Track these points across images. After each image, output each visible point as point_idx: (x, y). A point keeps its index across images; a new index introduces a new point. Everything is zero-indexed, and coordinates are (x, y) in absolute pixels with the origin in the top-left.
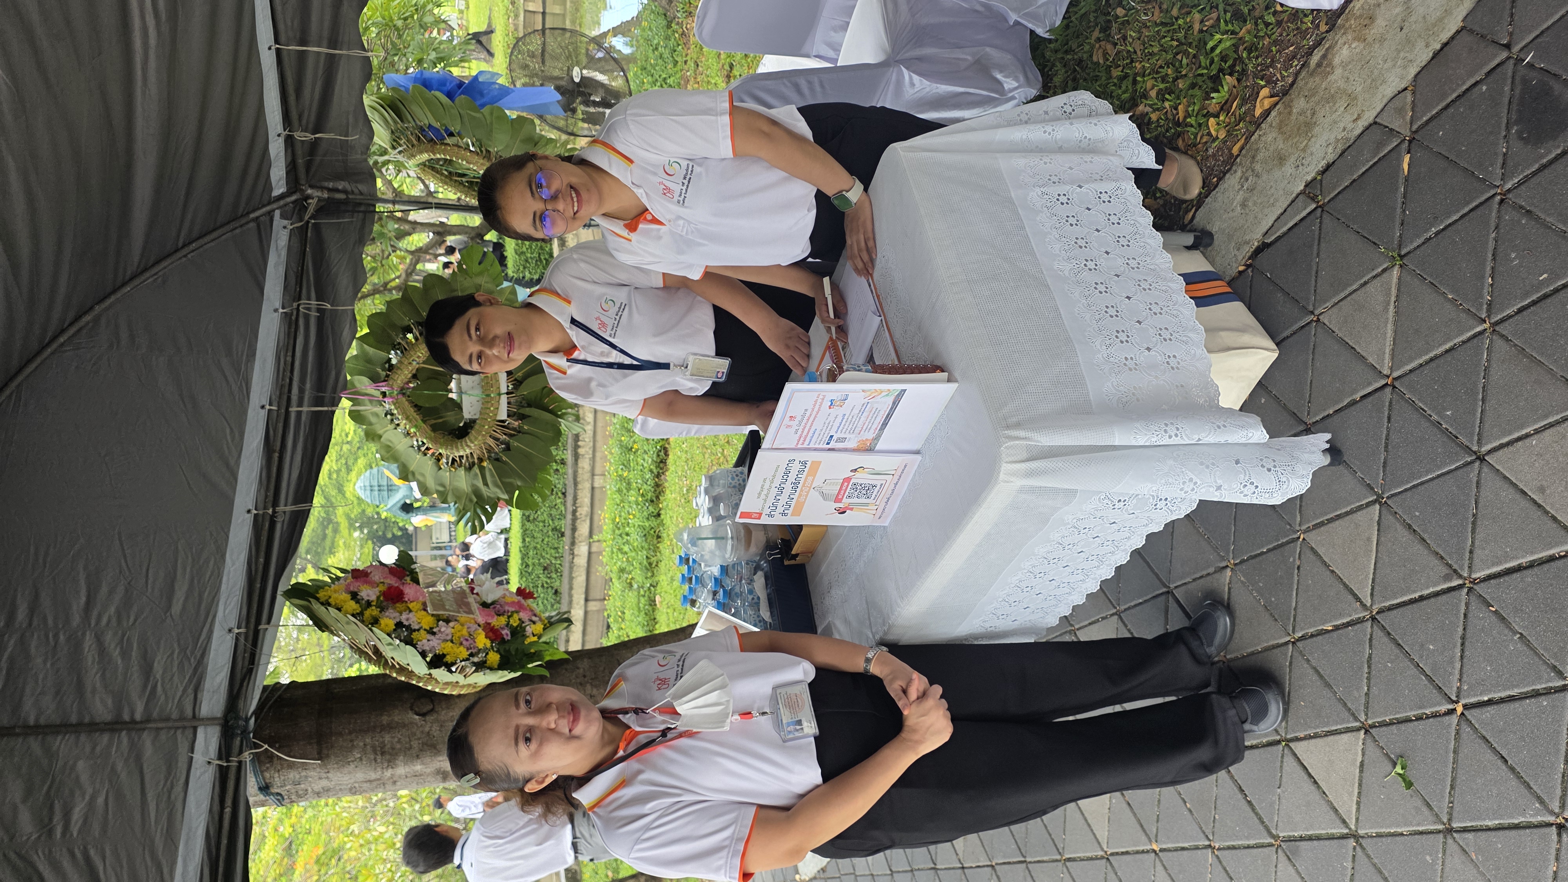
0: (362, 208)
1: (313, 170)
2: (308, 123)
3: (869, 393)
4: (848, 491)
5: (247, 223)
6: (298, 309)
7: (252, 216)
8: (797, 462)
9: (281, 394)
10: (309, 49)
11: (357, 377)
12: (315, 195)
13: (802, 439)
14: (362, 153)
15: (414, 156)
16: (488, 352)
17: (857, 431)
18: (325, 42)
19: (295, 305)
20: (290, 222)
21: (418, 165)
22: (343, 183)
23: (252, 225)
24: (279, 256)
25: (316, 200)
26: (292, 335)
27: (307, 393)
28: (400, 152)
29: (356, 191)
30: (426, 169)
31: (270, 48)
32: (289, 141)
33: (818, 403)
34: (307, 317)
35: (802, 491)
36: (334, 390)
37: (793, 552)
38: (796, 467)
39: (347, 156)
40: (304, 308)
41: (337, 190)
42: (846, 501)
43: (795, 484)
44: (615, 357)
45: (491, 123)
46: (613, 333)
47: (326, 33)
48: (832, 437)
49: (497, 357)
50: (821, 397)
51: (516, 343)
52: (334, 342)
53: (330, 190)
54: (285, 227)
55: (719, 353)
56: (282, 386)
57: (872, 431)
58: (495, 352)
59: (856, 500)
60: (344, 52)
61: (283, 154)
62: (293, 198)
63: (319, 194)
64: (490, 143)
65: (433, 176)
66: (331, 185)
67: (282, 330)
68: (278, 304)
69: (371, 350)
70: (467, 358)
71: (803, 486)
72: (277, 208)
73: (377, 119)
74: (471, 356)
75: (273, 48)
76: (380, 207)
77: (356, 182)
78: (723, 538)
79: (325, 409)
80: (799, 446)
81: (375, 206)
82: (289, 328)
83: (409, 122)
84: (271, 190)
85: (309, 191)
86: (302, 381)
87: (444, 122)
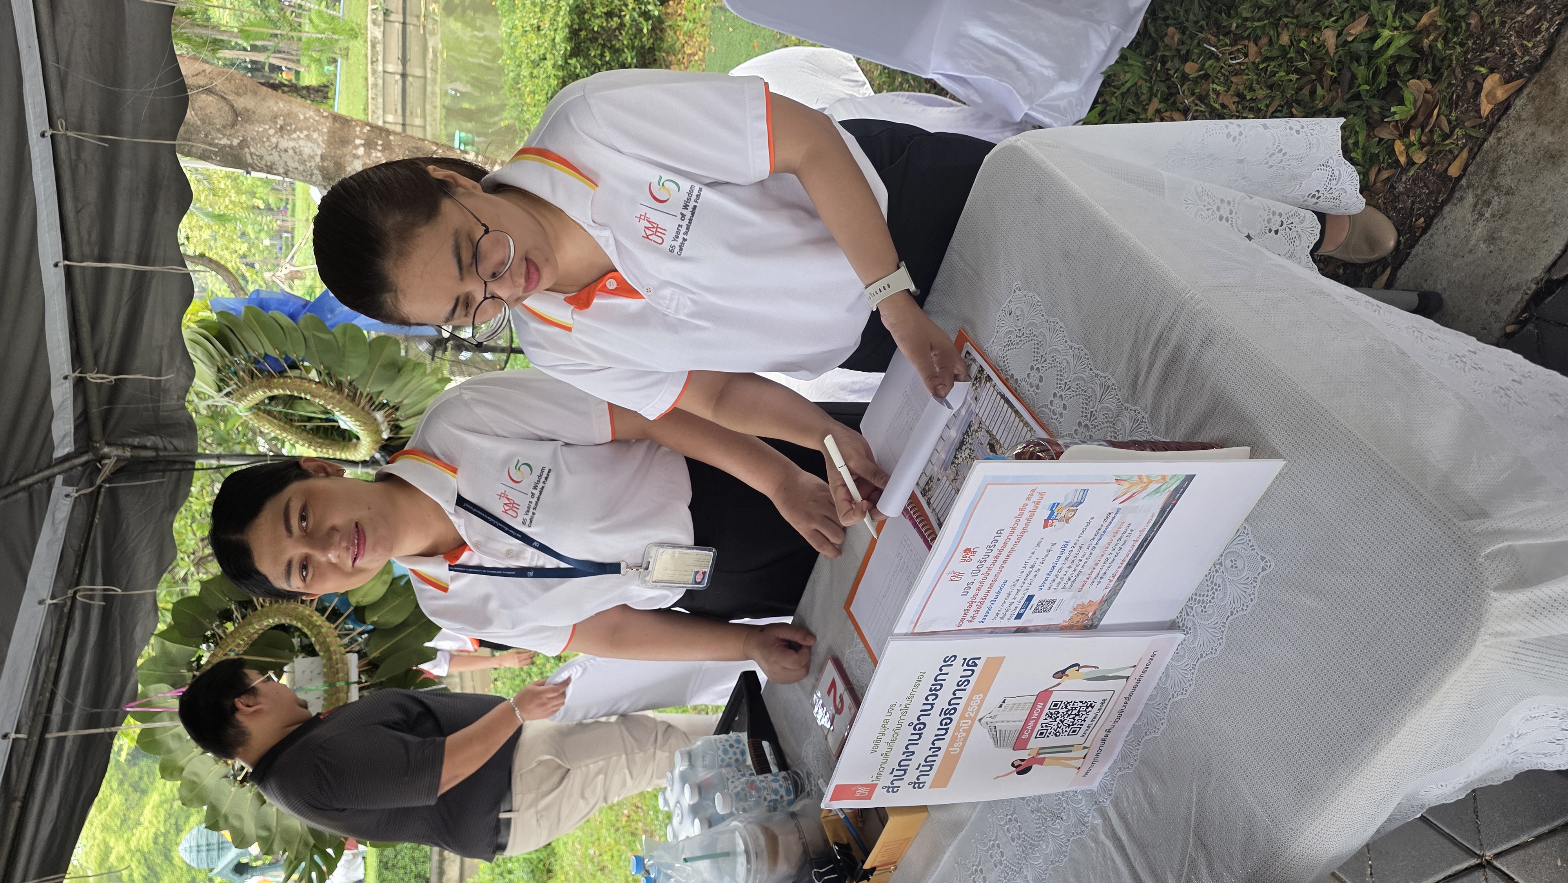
0: (177, 467)
1: (112, 423)
2: (106, 363)
3: (1126, 485)
4: (1041, 721)
5: (15, 493)
6: (74, 598)
7: (23, 483)
8: (959, 661)
9: (35, 715)
10: (110, 265)
11: (153, 687)
12: (113, 455)
13: (974, 607)
14: (179, 398)
15: (246, 396)
16: (319, 557)
17: (1078, 584)
18: (133, 257)
19: (70, 593)
20: (75, 488)
21: (251, 409)
22: (153, 438)
23: (21, 495)
24: (55, 532)
25: (114, 460)
26: (62, 632)
27: (77, 710)
28: (227, 395)
29: (170, 447)
30: (261, 413)
31: (56, 265)
32: (80, 385)
33: (1026, 514)
34: (87, 609)
35: (957, 729)
36: (118, 703)
37: (867, 866)
38: (956, 671)
39: (159, 401)
40: (84, 596)
41: (145, 447)
42: (1035, 743)
43: (948, 714)
44: (532, 558)
45: (344, 346)
46: (528, 518)
47: (134, 248)
48: (1030, 598)
49: (334, 565)
50: (1036, 497)
51: (369, 541)
52: (123, 642)
53: (133, 447)
54: (67, 496)
55: (700, 541)
56: (39, 703)
57: (1105, 581)
58: (332, 556)
59: (1051, 741)
60: (156, 268)
61: (70, 402)
62: (84, 458)
63: (119, 452)
64: (342, 370)
65: (269, 422)
66: (136, 441)
67: (49, 626)
68: (45, 593)
69: (174, 648)
70: (282, 568)
71: (962, 717)
72: (59, 473)
73: (199, 355)
74: (290, 564)
75: (61, 264)
76: (199, 463)
77: (171, 436)
78: (727, 854)
79: (101, 730)
80: (966, 626)
81: (194, 463)
82: (59, 622)
83: (240, 353)
84: (52, 449)
85: (106, 450)
86: (71, 694)
87: (284, 349)
